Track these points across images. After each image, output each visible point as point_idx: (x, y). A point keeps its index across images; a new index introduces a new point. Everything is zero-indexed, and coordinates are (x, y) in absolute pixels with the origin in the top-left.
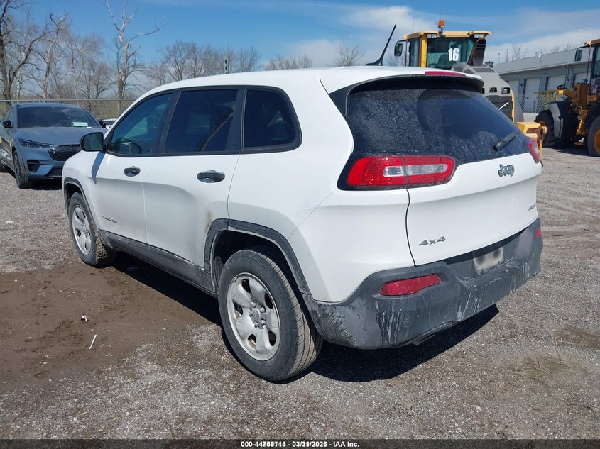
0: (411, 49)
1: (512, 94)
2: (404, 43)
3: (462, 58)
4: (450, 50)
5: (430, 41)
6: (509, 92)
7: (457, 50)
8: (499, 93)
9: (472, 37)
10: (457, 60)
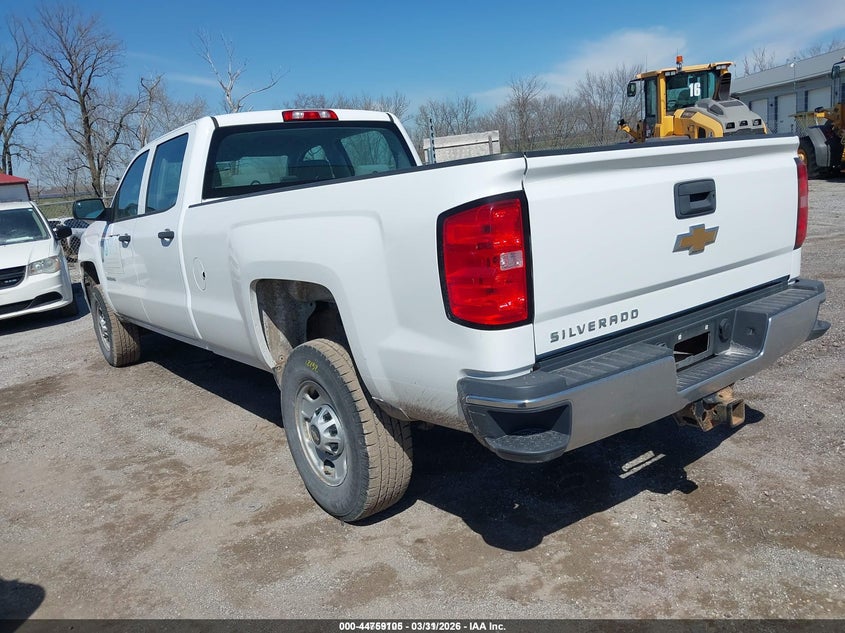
0: (646, 89)
1: (764, 125)
2: (638, 84)
3: (704, 94)
4: (691, 86)
5: (668, 79)
6: (760, 123)
7: (698, 84)
8: (750, 126)
9: (713, 70)
10: (699, 94)
